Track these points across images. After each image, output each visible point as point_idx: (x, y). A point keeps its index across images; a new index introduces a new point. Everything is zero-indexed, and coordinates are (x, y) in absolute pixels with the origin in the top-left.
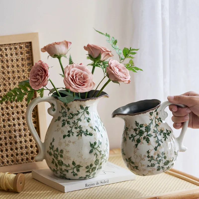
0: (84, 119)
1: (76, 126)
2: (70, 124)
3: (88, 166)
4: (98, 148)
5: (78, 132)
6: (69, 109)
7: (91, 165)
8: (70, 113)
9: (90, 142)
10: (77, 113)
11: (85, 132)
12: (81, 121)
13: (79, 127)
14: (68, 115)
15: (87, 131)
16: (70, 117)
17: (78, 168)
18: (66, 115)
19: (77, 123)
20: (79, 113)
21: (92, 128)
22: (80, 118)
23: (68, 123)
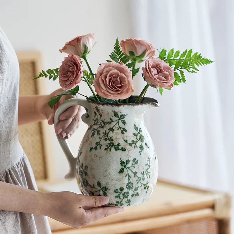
0: (118, 129)
1: (107, 137)
2: (100, 134)
3: (117, 190)
4: (132, 168)
5: (107, 145)
6: (101, 116)
7: (122, 189)
8: (102, 121)
9: (121, 159)
10: (110, 121)
11: (116, 146)
12: (113, 132)
13: (109, 139)
14: (99, 123)
15: (119, 144)
16: (101, 125)
17: (105, 191)
18: (98, 122)
19: (108, 133)
20: (113, 121)
21: (127, 142)
22: (113, 127)
23: (98, 132)
